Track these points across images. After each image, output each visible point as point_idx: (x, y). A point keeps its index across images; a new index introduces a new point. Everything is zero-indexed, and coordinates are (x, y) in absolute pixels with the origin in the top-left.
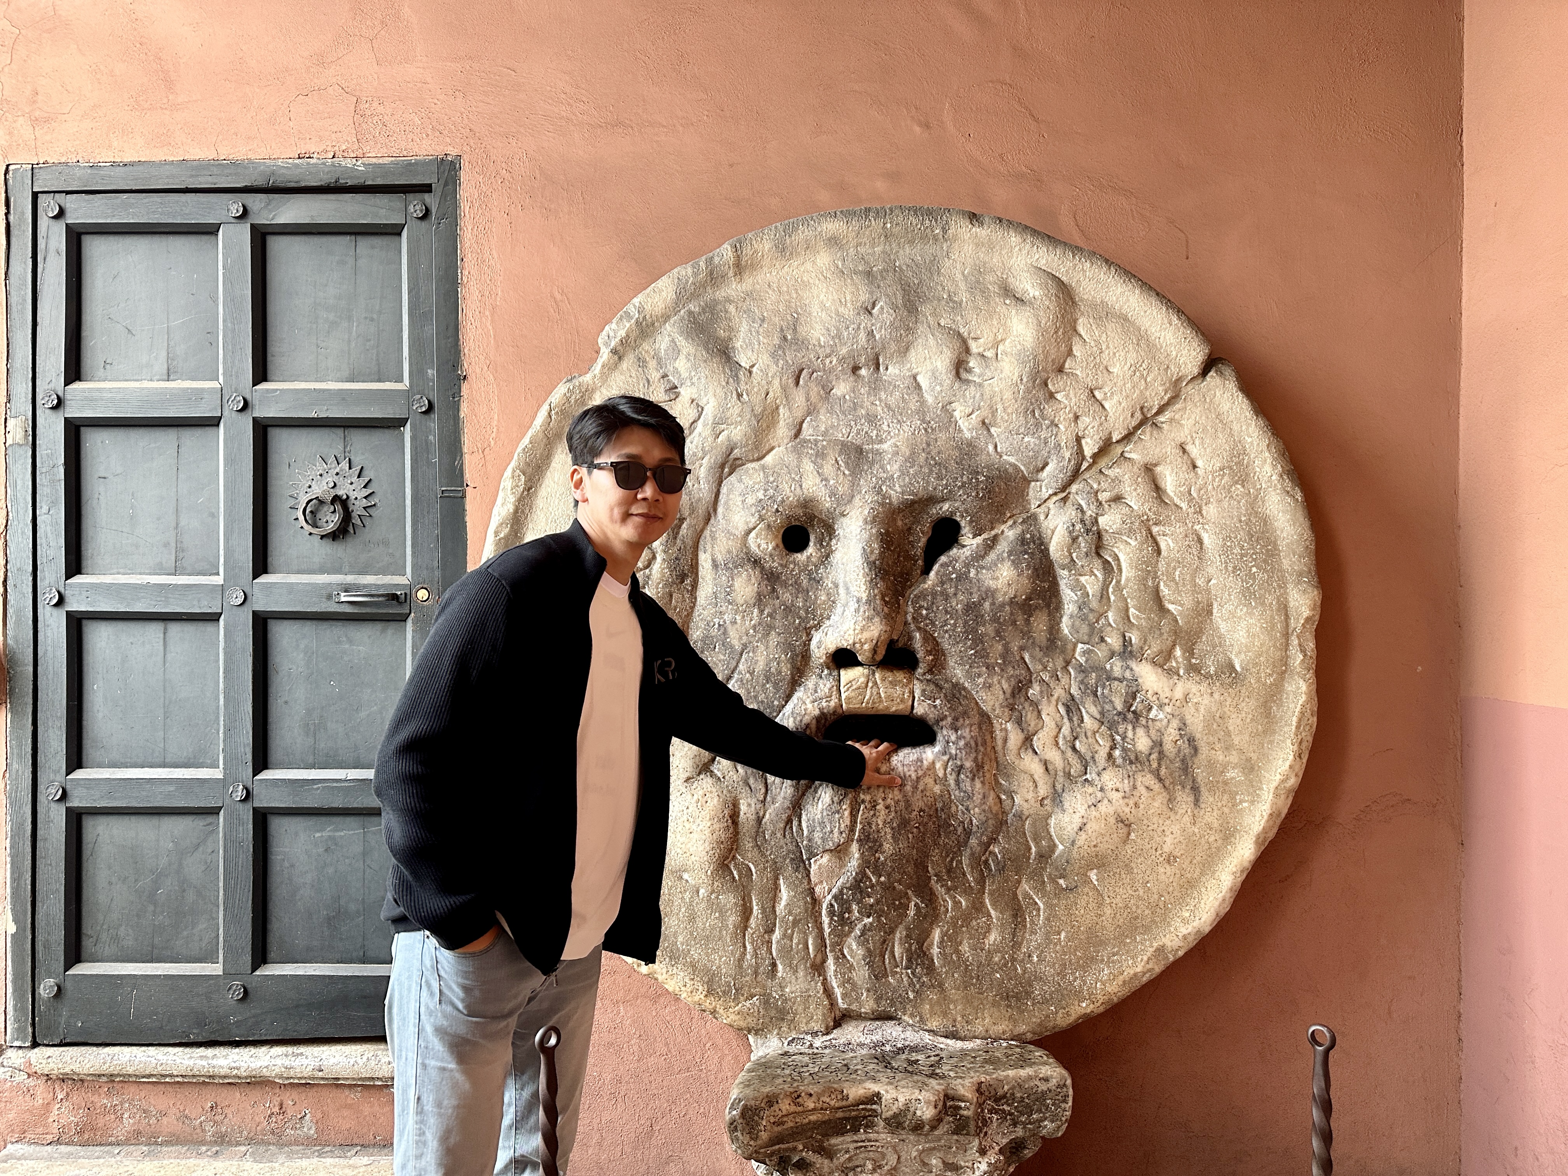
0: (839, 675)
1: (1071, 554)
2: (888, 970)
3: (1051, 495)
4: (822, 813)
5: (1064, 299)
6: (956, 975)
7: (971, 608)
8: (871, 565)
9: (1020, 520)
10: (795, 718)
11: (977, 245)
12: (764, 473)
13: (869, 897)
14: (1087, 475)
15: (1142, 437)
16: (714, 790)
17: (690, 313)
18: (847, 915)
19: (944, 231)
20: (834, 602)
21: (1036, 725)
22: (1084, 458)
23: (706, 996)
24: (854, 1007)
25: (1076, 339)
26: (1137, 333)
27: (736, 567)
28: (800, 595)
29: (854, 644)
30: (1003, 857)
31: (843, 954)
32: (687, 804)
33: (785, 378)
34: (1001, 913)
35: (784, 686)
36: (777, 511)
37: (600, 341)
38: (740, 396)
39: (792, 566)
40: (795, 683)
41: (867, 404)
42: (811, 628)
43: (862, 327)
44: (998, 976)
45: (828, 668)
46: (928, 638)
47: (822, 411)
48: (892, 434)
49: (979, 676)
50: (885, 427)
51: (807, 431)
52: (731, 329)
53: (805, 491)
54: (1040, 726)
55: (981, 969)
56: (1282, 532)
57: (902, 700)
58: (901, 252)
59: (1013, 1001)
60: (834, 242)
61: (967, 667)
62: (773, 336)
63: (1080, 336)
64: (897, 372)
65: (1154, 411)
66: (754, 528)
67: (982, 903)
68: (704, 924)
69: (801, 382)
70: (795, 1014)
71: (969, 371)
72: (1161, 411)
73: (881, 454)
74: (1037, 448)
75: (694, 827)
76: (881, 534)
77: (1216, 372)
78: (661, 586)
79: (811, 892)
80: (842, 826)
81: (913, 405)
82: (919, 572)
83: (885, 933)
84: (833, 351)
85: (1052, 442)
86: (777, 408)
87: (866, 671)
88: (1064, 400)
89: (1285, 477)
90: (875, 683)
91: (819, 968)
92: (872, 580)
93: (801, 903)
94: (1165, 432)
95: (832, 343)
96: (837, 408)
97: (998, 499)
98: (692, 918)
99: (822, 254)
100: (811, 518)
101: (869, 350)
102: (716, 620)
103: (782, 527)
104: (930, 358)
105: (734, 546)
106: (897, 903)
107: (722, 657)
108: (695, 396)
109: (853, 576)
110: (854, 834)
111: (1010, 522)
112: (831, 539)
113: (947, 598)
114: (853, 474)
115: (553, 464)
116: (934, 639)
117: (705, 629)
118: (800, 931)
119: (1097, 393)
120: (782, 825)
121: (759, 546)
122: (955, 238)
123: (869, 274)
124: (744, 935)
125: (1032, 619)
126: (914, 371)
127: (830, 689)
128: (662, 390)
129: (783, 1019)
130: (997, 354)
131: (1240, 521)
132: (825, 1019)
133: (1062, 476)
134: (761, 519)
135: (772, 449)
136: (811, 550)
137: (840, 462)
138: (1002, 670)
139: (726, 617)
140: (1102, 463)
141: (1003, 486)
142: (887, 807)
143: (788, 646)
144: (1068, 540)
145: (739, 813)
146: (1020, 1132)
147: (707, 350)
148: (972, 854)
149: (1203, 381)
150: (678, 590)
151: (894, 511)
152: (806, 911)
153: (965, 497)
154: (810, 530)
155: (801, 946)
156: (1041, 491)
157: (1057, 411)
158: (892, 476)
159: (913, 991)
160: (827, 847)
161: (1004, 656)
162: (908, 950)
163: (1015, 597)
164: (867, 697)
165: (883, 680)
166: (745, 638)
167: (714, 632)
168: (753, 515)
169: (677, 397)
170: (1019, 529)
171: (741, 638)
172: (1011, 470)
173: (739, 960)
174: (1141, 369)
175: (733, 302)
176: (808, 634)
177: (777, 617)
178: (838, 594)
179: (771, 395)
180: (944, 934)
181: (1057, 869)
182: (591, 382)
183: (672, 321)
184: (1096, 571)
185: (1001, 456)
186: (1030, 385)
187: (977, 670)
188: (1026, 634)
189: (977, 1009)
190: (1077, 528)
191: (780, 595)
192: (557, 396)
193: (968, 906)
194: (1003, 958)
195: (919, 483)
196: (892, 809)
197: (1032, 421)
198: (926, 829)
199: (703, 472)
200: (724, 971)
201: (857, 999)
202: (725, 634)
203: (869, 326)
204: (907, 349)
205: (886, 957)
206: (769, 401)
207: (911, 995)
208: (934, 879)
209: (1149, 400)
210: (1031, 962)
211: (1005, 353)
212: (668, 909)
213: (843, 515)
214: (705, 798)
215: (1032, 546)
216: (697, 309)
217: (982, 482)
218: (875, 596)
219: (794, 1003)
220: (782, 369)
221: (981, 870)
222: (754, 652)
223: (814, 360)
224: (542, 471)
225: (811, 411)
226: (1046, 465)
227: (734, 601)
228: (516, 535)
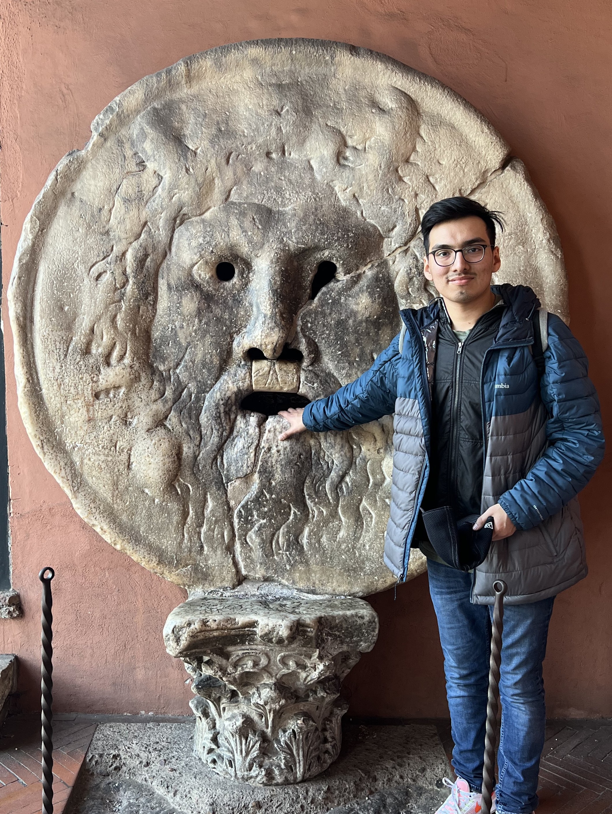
0: (251, 365)
1: (408, 289)
2: (275, 552)
3: (396, 249)
4: (236, 454)
5: (412, 112)
6: (317, 556)
7: (340, 323)
8: (275, 292)
9: (377, 264)
10: (221, 393)
11: (355, 69)
12: (204, 225)
13: (264, 507)
16: (166, 437)
17: (155, 109)
18: (250, 518)
19: (332, 58)
20: (249, 316)
23: (158, 564)
24: (251, 574)
25: (419, 141)
26: (460, 137)
27: (184, 290)
28: (227, 311)
29: (261, 345)
30: (352, 485)
31: (246, 541)
32: (147, 446)
33: (219, 158)
34: (348, 519)
35: (215, 371)
36: (212, 252)
37: (92, 127)
38: (187, 170)
39: (222, 290)
40: (222, 369)
41: (275, 179)
42: (233, 333)
43: (273, 124)
44: (344, 557)
45: (245, 360)
46: (312, 343)
47: (245, 182)
48: (292, 201)
49: (344, 369)
50: (287, 196)
51: (234, 198)
52: (182, 121)
53: (232, 240)
55: (333, 553)
57: (292, 384)
58: (302, 71)
59: (352, 573)
60: (255, 62)
61: (336, 362)
62: (212, 129)
63: (422, 137)
64: (297, 157)
65: (468, 193)
66: (196, 263)
67: (336, 512)
68: (158, 521)
69: (231, 161)
70: (214, 577)
71: (346, 159)
72: (473, 191)
73: (284, 214)
74: (389, 215)
75: (152, 460)
76: (282, 271)
77: (511, 167)
78: (132, 300)
79: (228, 504)
80: (249, 463)
81: (307, 181)
82: (307, 297)
83: (274, 529)
84: (253, 140)
85: (399, 212)
86: (214, 179)
87: (269, 363)
88: (408, 182)
89: (551, 241)
90: (275, 371)
91: (230, 549)
92: (274, 302)
93: (221, 510)
95: (252, 134)
96: (255, 180)
97: (362, 249)
98: (150, 517)
99: (247, 70)
100: (236, 257)
101: (278, 140)
102: (170, 326)
103: (216, 263)
104: (320, 148)
105: (183, 275)
106: (283, 511)
107: (174, 351)
108: (157, 169)
109: (263, 299)
110: (256, 468)
111: (369, 266)
112: (249, 273)
113: (324, 316)
114: (264, 228)
115: (58, 213)
116: (315, 343)
117: (162, 331)
118: (219, 527)
119: (431, 179)
120: (210, 461)
121: (200, 276)
122: (340, 64)
123: (280, 87)
124: (183, 528)
125: (380, 332)
126: (309, 157)
127: (245, 374)
128: (134, 164)
129: (206, 579)
130: (365, 148)
131: (520, 270)
132: (232, 580)
133: (405, 235)
134: (201, 257)
135: (209, 208)
136: (235, 280)
137: (256, 220)
138: (359, 365)
139: (176, 323)
141: (365, 240)
142: (278, 451)
143: (217, 345)
144: (407, 279)
145: (182, 453)
146: (345, 648)
147: (166, 137)
148: (332, 483)
149: (502, 173)
150: (144, 303)
151: (291, 255)
152: (224, 515)
153: (339, 247)
154: (235, 266)
155: (219, 536)
156: (391, 244)
157: (404, 190)
158: (291, 231)
159: (290, 565)
160: (239, 476)
161: (360, 357)
162: (288, 540)
163: (370, 317)
165: (281, 370)
166: (189, 338)
167: (168, 333)
168: (195, 254)
169: (144, 169)
170: (375, 270)
171: (186, 338)
172: (371, 229)
173: (179, 544)
174: (461, 163)
175: (185, 102)
176: (232, 337)
177: (211, 325)
178: (252, 310)
179: (209, 169)
180: (311, 531)
181: (385, 493)
182: (85, 156)
183: (142, 114)
184: (423, 301)
185: (365, 220)
186: (386, 170)
187: (342, 365)
188: (376, 342)
189: (328, 577)
190: (413, 271)
191: (213, 310)
192: (62, 165)
193: (327, 515)
194: (348, 546)
195: (308, 236)
196: (282, 452)
197: (386, 196)
198: (303, 466)
199: (161, 223)
200: (170, 549)
201: (253, 569)
202: (176, 334)
203: (278, 123)
204: (304, 141)
205: (274, 544)
206: (208, 174)
207: (288, 567)
208: (307, 497)
209: (466, 185)
210: (365, 549)
211: (370, 147)
212: (134, 510)
213: (256, 256)
214: (160, 443)
215: (382, 282)
216: (159, 106)
217: (351, 237)
218: (276, 313)
219: (214, 570)
220: (218, 151)
221: (337, 492)
222: (195, 348)
223: (239, 145)
224: (51, 218)
225: (237, 182)
226: (395, 226)
227: (182, 313)
228: (33, 262)
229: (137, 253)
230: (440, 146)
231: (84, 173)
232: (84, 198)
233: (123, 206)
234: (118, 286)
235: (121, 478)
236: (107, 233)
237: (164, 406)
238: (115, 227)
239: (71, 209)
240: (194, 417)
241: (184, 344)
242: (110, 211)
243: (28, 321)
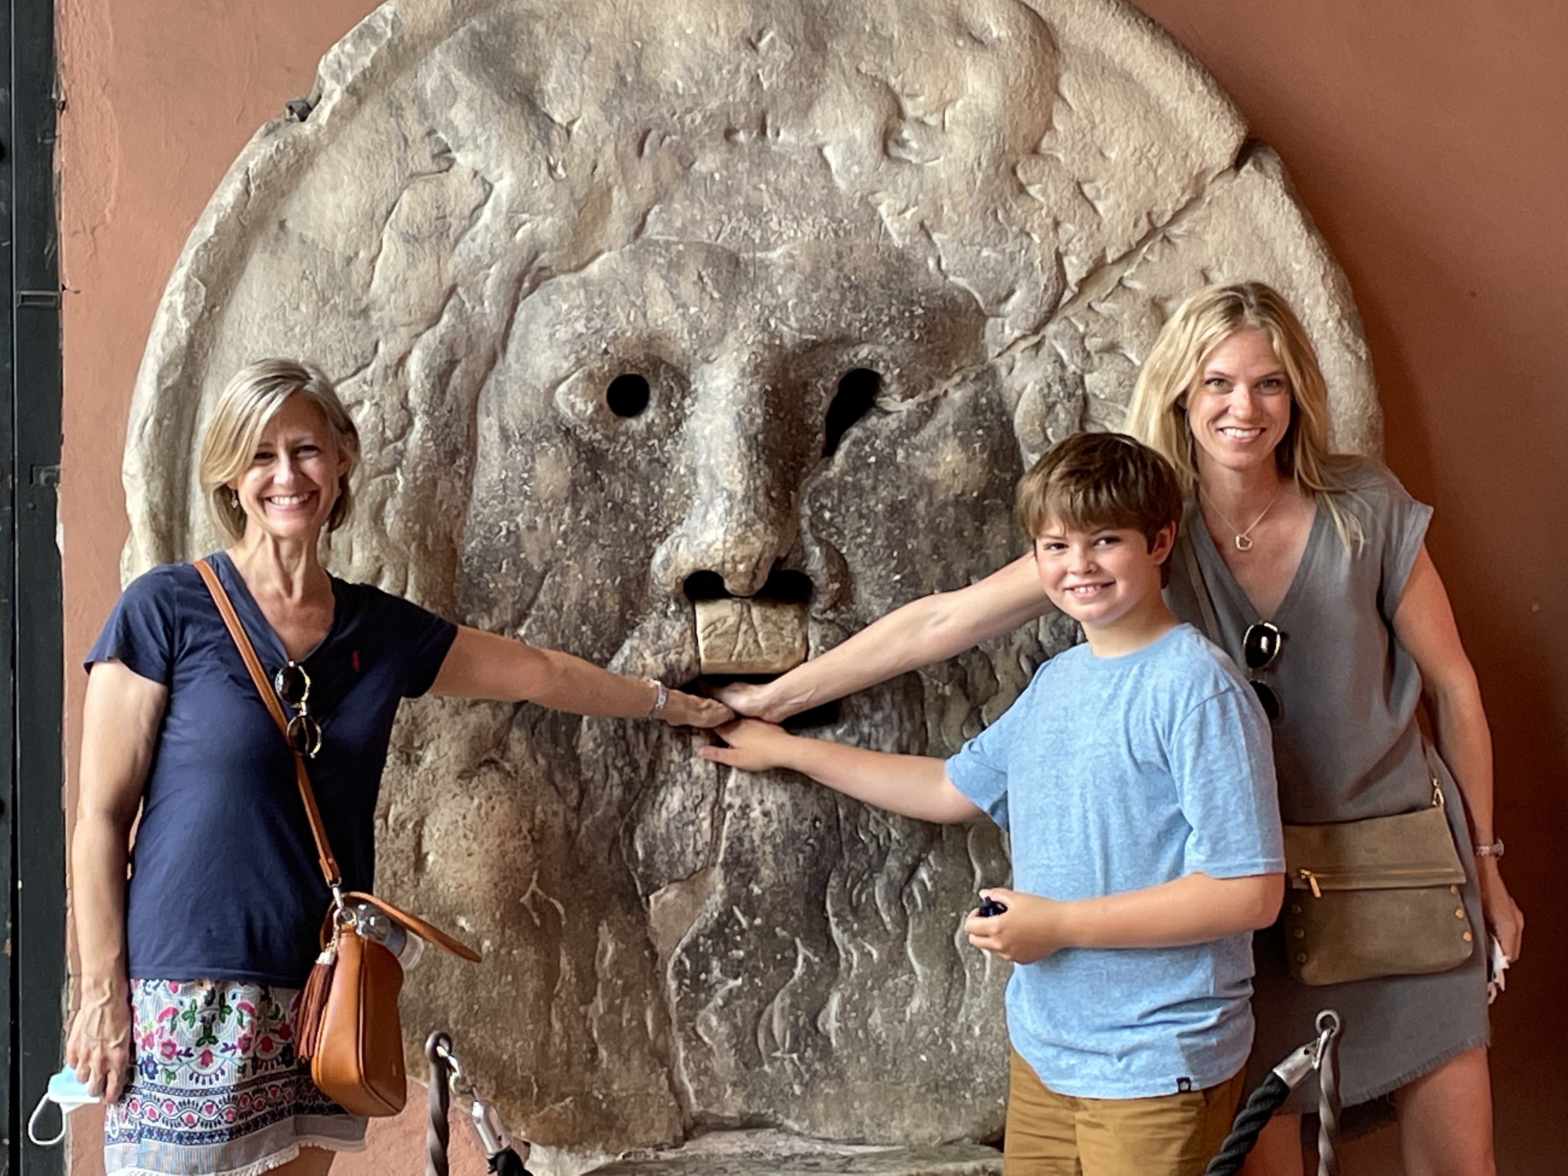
0: (694, 613)
1: (1044, 430)
2: (764, 1056)
3: (1016, 341)
4: (668, 825)
5: (1043, 46)
6: (863, 1060)
7: (896, 510)
8: (752, 441)
9: (972, 376)
12: (586, 292)
13: (738, 948)
14: (1069, 312)
15: (1149, 257)
16: (502, 790)
17: (475, 34)
18: (703, 976)
20: (689, 497)
21: (988, 688)
22: (1065, 285)
24: (713, 1110)
25: (1057, 105)
26: (1144, 101)
27: (539, 440)
28: (637, 486)
29: (723, 563)
30: (934, 885)
31: (696, 1033)
32: (462, 812)
33: (622, 143)
34: (929, 966)
35: (610, 628)
36: (606, 352)
37: (321, 70)
38: (552, 169)
40: (625, 625)
41: (746, 187)
42: (653, 538)
43: (743, 67)
44: (924, 1058)
45: (677, 601)
46: (834, 557)
47: (678, 196)
48: (785, 237)
50: (774, 225)
51: (654, 229)
52: (537, 61)
53: (652, 324)
54: (993, 690)
55: (899, 1049)
56: (1339, 403)
57: (792, 652)
59: (945, 1093)
61: (890, 601)
62: (604, 78)
63: (1064, 100)
64: (793, 139)
65: (1167, 218)
66: (567, 378)
67: (903, 954)
68: (489, 992)
69: (646, 151)
70: (628, 1121)
71: (902, 144)
72: (1177, 216)
73: (767, 267)
74: (999, 267)
75: (475, 846)
76: (766, 393)
77: (1254, 164)
78: (420, 468)
79: (651, 945)
80: (700, 843)
81: (818, 194)
82: (819, 452)
83: (760, 1001)
84: (697, 105)
85: (1021, 261)
86: (609, 190)
87: (737, 606)
88: (1039, 197)
89: (1345, 324)
90: (751, 625)
91: (661, 1053)
92: (751, 464)
93: (635, 961)
94: (1181, 251)
95: (695, 91)
96: (700, 193)
97: (939, 343)
98: (472, 983)
100: (657, 363)
101: (752, 105)
102: (504, 524)
103: (610, 377)
104: (844, 122)
105: (534, 405)
106: (779, 957)
107: (512, 583)
108: (481, 166)
109: (723, 457)
110: (717, 856)
111: (957, 379)
112: (683, 398)
113: (861, 493)
114: (725, 298)
115: (249, 269)
116: (842, 556)
117: (486, 538)
118: (633, 1002)
119: (1086, 188)
120: (605, 845)
121: (573, 406)
124: (550, 1008)
125: (985, 528)
126: (821, 140)
127: (682, 634)
128: (428, 156)
129: (610, 1129)
130: (943, 123)
132: (671, 1125)
133: (1033, 310)
134: (579, 363)
135: (599, 253)
136: (650, 414)
137: (706, 279)
139: (519, 519)
140: (1092, 295)
141: (948, 323)
142: (766, 814)
143: (615, 565)
144: (1041, 408)
147: (501, 95)
148: (890, 883)
149: (1235, 177)
150: (447, 474)
151: (786, 357)
152: (643, 972)
153: (894, 339)
154: (650, 381)
155: (634, 1023)
156: (1003, 331)
157: (1029, 213)
158: (785, 303)
159: (801, 1084)
160: (675, 876)
162: (795, 1025)
163: (963, 493)
164: (739, 647)
165: (765, 619)
166: (549, 553)
167: (500, 542)
168: (566, 358)
169: (450, 166)
170: (970, 389)
171: (542, 552)
172: (960, 299)
173: (543, 1044)
174: (1150, 155)
175: (541, 18)
176: (649, 547)
177: (601, 520)
178: (696, 484)
179: (600, 169)
180: (845, 1002)
182: (312, 138)
183: (444, 44)
185: (946, 277)
186: (992, 171)
188: (976, 551)
189: (892, 1106)
190: (1055, 390)
191: (606, 486)
192: (256, 158)
193: (881, 960)
194: (931, 1032)
195: (825, 315)
196: (774, 817)
197: (993, 226)
198: (823, 847)
199: (489, 288)
200: (519, 1061)
201: (718, 1097)
202: (518, 545)
203: (753, 68)
204: (810, 106)
205: (761, 1036)
206: (597, 179)
207: (797, 1090)
208: (833, 920)
209: (1160, 202)
210: (971, 1037)
211: (956, 121)
212: (434, 970)
213: (707, 360)
214: (491, 803)
215: (988, 415)
216: (484, 28)
217: (918, 316)
218: (756, 489)
219: (625, 1105)
220: (619, 129)
221: (903, 906)
222: (562, 575)
223: (667, 116)
224: (232, 280)
225: (661, 196)
226: (1011, 292)
227: (534, 493)
228: (190, 383)
229: (433, 356)
230: (1103, 120)
231: (310, 176)
232: (310, 234)
233: (402, 253)
234: (389, 434)
235: (399, 892)
236: (365, 312)
237: (494, 717)
238: (383, 299)
239: (280, 259)
240: (563, 739)
241: (538, 568)
242: (373, 261)
243: (176, 524)
